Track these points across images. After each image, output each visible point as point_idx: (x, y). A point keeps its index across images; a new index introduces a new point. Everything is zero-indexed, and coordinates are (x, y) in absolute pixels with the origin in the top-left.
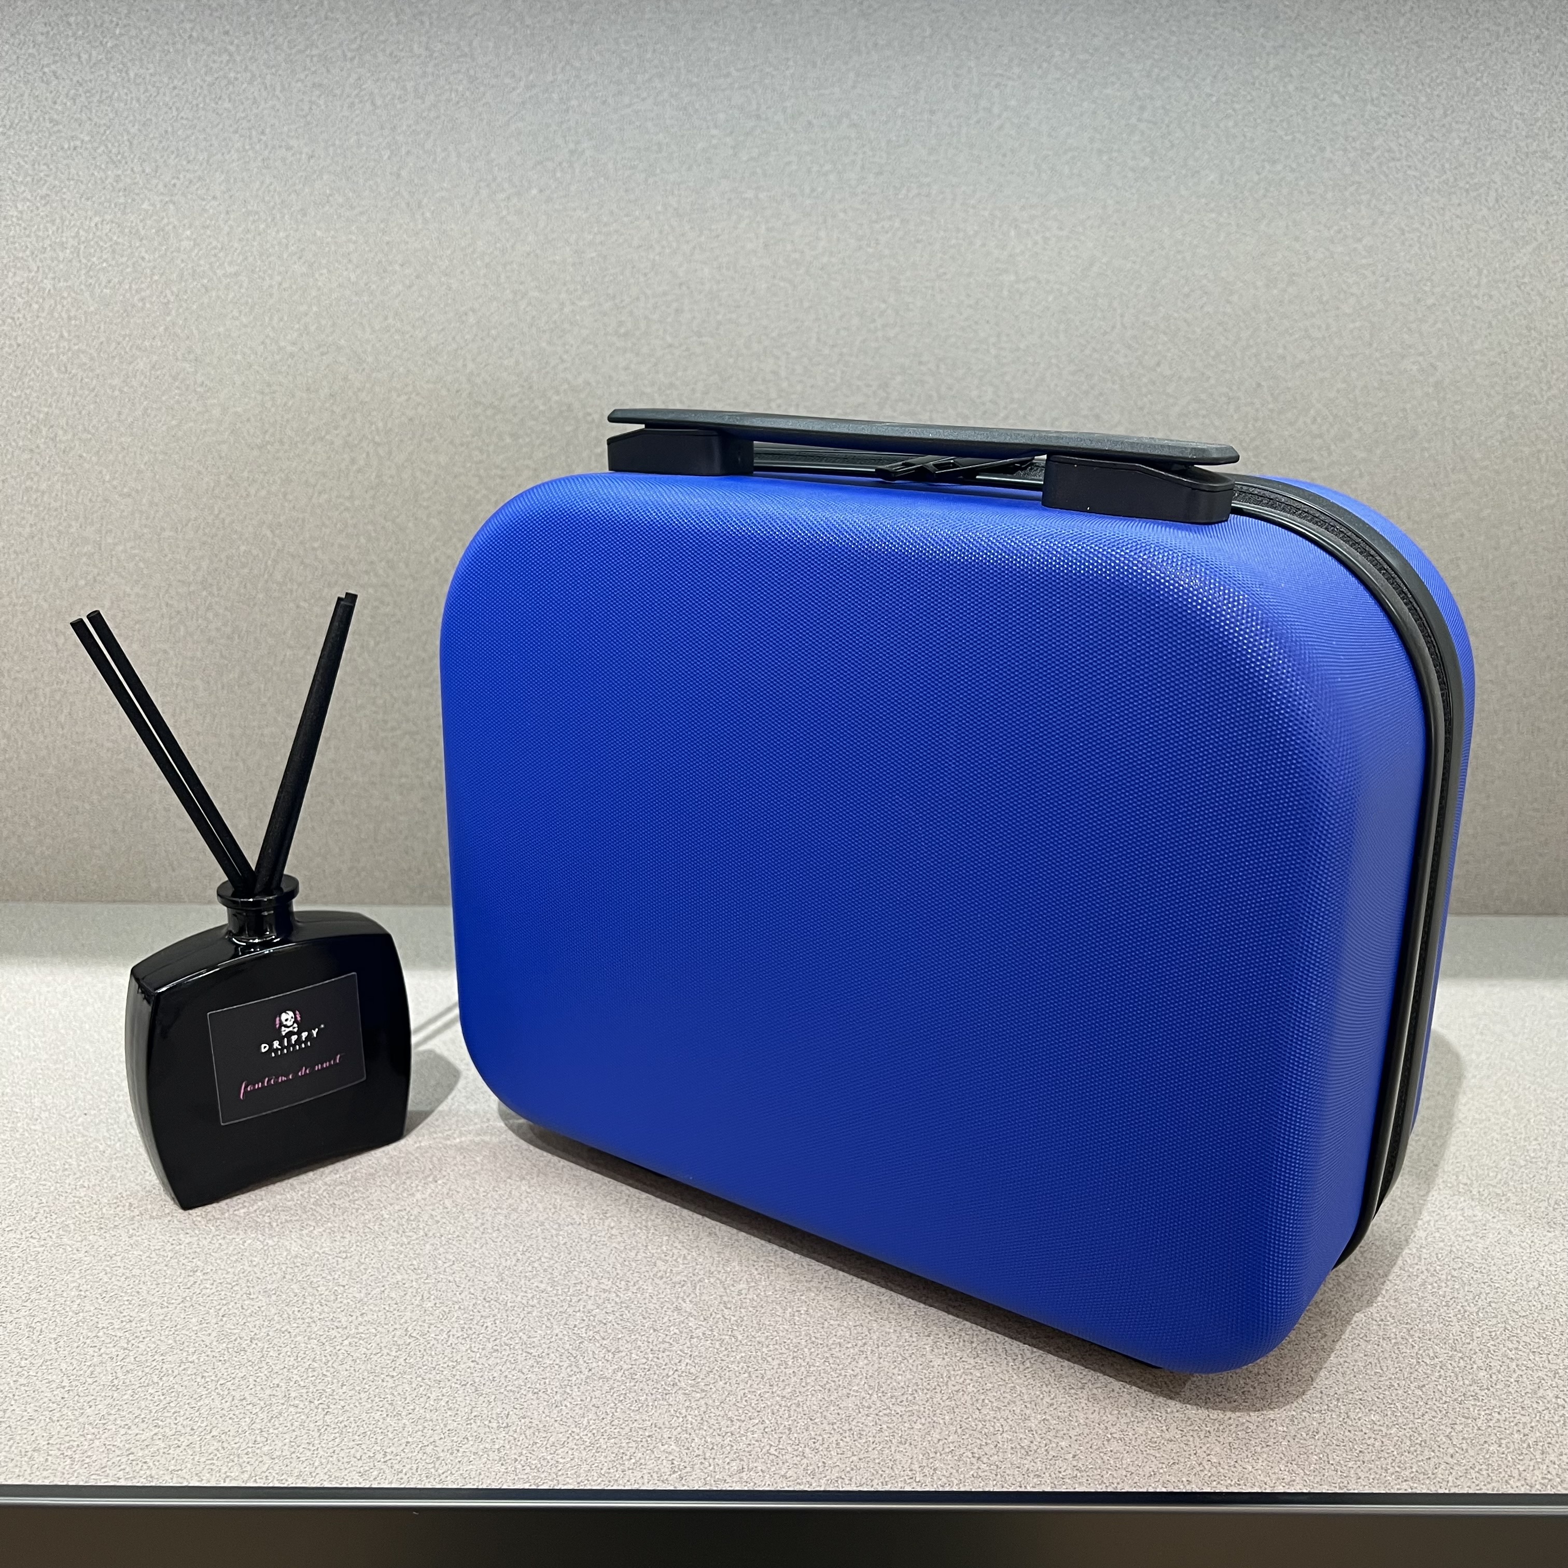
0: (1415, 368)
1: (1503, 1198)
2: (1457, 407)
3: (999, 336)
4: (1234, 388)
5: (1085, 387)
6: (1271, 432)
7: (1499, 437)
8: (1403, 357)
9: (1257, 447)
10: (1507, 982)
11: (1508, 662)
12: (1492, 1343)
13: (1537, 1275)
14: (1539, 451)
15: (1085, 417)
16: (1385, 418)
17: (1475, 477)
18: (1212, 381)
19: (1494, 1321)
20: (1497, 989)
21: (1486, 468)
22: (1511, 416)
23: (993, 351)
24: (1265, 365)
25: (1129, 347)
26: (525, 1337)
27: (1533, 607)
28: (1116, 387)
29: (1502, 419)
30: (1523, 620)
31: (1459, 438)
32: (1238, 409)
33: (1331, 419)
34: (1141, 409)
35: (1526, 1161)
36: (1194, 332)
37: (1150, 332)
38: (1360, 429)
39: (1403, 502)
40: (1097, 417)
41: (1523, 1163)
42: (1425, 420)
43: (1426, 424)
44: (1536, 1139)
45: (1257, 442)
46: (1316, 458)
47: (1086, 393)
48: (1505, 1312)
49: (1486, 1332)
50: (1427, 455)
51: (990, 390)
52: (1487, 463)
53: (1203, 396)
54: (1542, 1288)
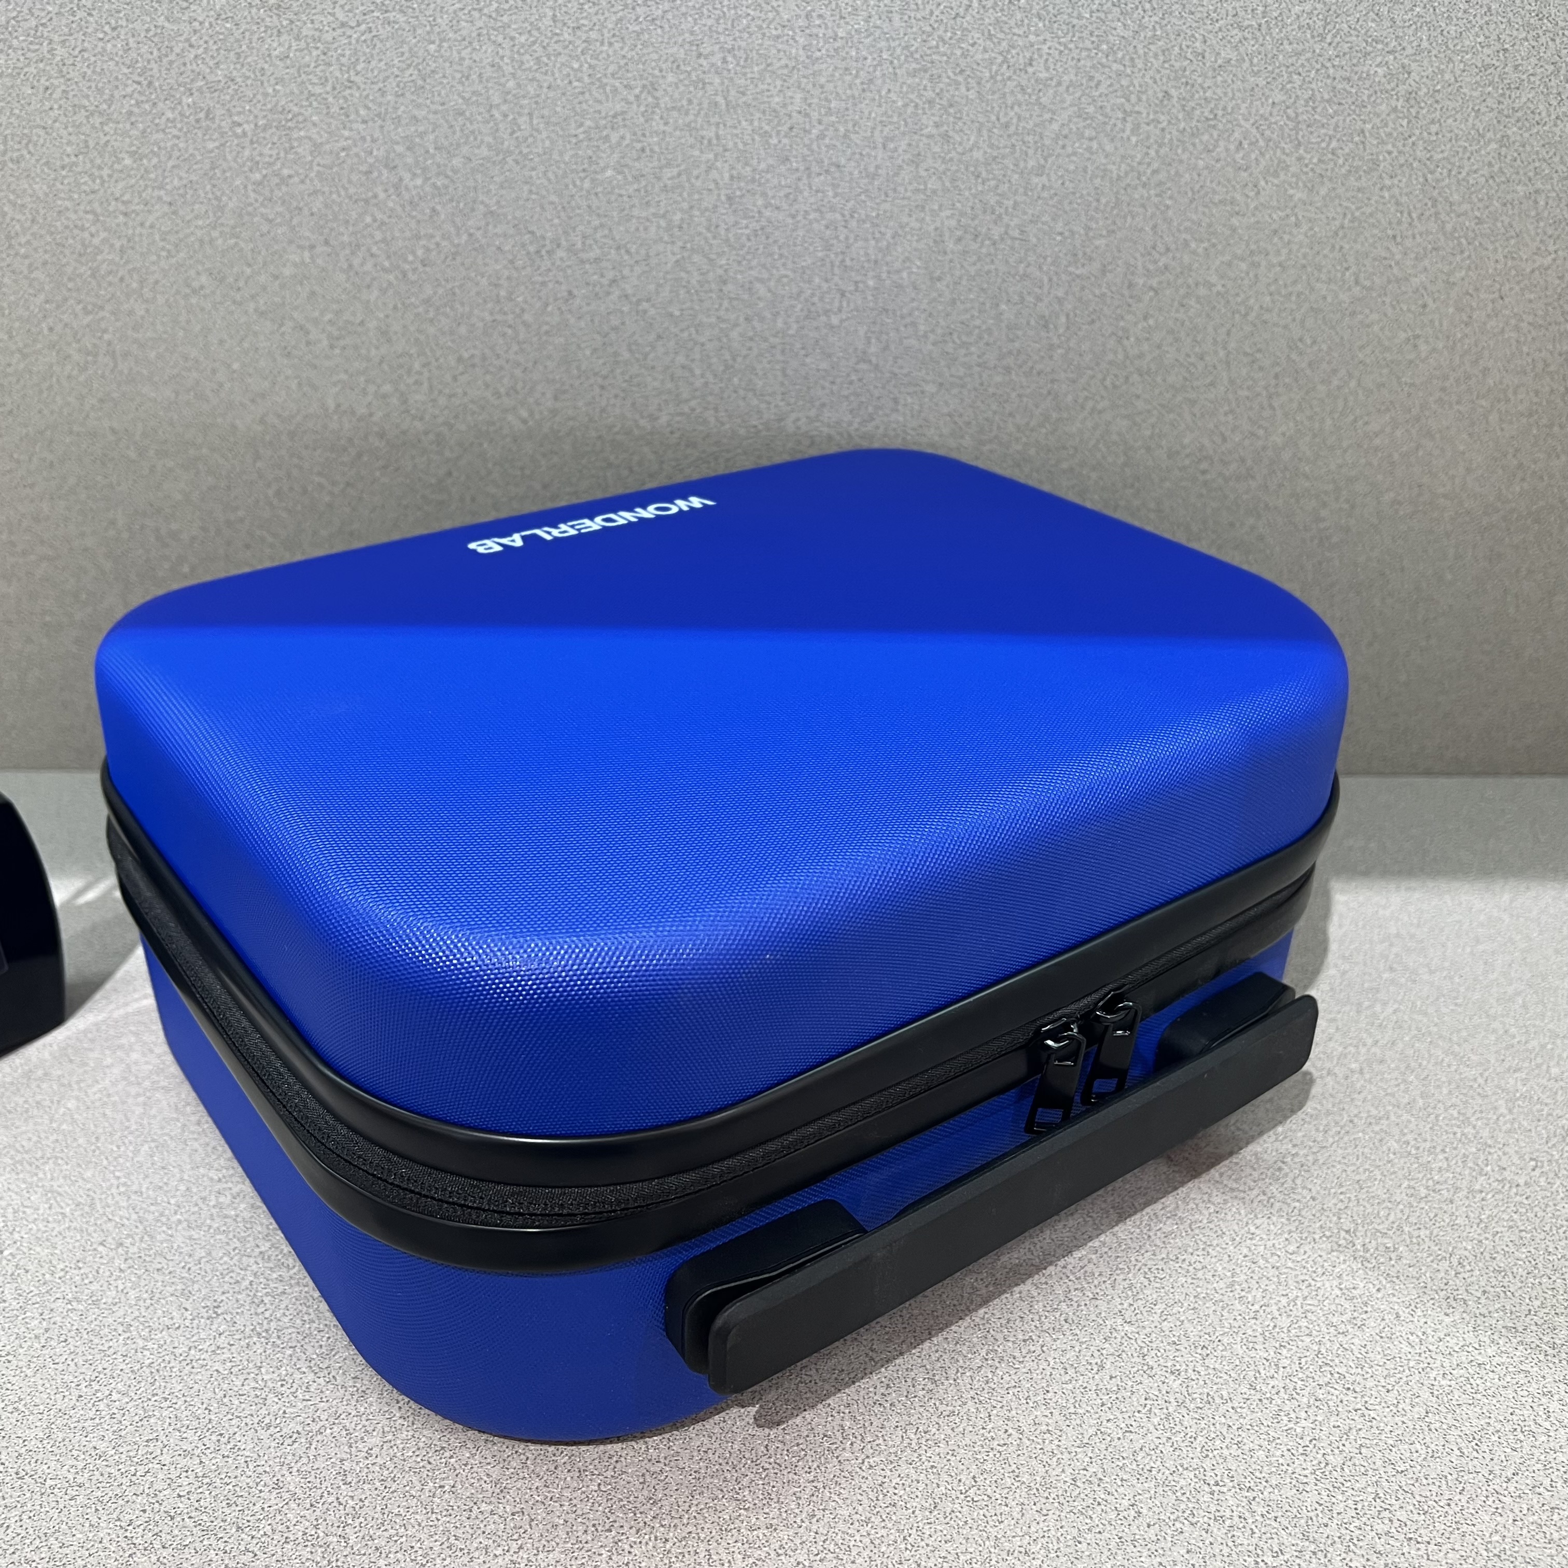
0: (1380, 71)
1: (1393, 1256)
2: (1434, 128)
3: (808, 16)
4: (1133, 98)
5: (930, 94)
6: (1181, 161)
7: (1485, 171)
8: (1367, 54)
9: (1160, 184)
10: (1430, 884)
11: (1468, 470)
12: (1357, 1523)
13: (1425, 1394)
14: (1537, 192)
15: (930, 136)
16: (1334, 144)
17: (1449, 227)
18: (1103, 89)
19: (1363, 1481)
20: (1417, 895)
21: (1465, 214)
22: (1504, 141)
23: (802, 41)
24: (1177, 65)
25: (990, 36)
26: (56, 1546)
27: (1508, 401)
28: (972, 95)
29: (1494, 146)
30: (1493, 418)
31: (1432, 173)
32: (1136, 128)
33: (1262, 143)
34: (1007, 126)
35: (1427, 1188)
36: (1080, 17)
37: (1019, 16)
38: (1300, 159)
39: (1351, 259)
40: (946, 137)
41: (1423, 1192)
42: (1390, 147)
43: (1390, 153)
44: (1443, 1151)
45: (1162, 176)
46: (1238, 197)
47: (931, 102)
48: (1379, 1463)
49: (1350, 1503)
50: (1386, 195)
51: (799, 96)
52: (1466, 207)
53: (1091, 109)
54: (1431, 1418)
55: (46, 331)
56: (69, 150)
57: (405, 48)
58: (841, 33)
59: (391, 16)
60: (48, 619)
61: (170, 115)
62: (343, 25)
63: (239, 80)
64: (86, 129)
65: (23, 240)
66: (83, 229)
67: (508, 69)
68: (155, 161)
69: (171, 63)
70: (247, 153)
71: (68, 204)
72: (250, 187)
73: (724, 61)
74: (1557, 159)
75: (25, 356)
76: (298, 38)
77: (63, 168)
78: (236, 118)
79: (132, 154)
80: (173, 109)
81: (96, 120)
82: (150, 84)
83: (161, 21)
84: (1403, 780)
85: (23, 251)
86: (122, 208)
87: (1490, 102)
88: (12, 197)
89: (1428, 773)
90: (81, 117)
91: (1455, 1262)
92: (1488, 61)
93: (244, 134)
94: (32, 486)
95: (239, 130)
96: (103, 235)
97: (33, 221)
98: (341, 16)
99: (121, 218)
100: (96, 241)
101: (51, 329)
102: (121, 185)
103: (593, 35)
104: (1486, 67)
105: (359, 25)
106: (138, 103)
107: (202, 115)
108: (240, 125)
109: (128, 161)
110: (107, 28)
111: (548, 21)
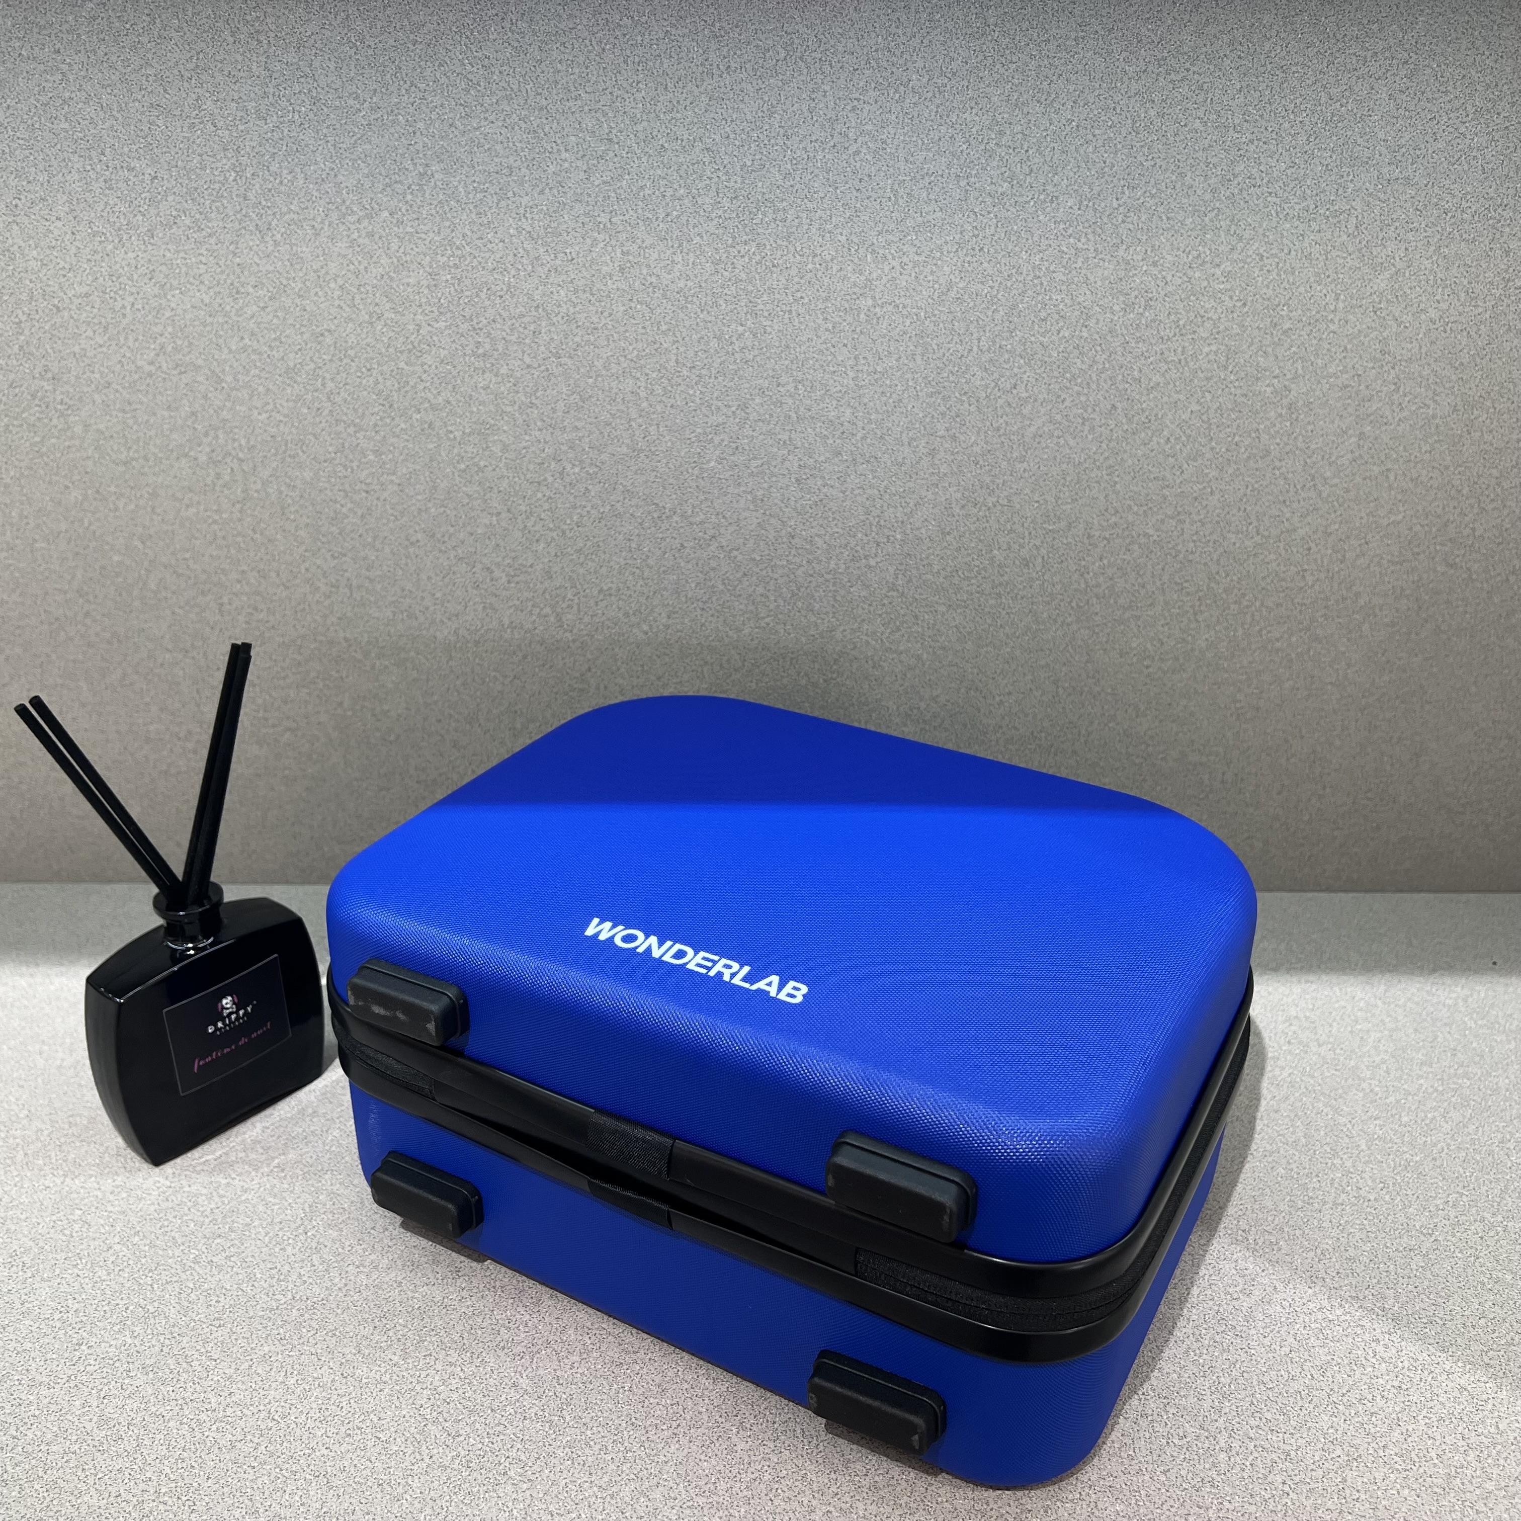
0: (1269, 390)
1: (1275, 1248)
2: (1310, 428)
3: (856, 358)
4: (1090, 410)
5: (942, 409)
6: (1125, 451)
7: (1350, 456)
8: (1258, 379)
9: (1111, 467)
10: (1324, 977)
11: (1349, 665)
12: (1237, 1419)
13: (1291, 1339)
14: (1388, 470)
15: (943, 437)
16: (1237, 438)
17: (1324, 495)
18: (1067, 403)
19: (1243, 1393)
20: (1314, 987)
21: (1336, 485)
22: (1362, 435)
23: (851, 374)
24: (1121, 387)
25: (986, 370)
26: (375, 1419)
27: (1375, 616)
28: (972, 408)
29: (1353, 439)
30: (1366, 626)
31: (1309, 457)
32: (1092, 429)
33: (1184, 438)
34: (998, 429)
35: (1304, 1201)
36: (1050, 356)
37: (1006, 356)
38: (1212, 449)
39: (1253, 517)
40: (954, 438)
41: (1300, 1204)
42: (1278, 440)
43: (1278, 444)
44: (1317, 1176)
45: (1111, 462)
46: (1168, 475)
47: (943, 414)
48: (1255, 1383)
49: (1234, 1407)
50: (1277, 472)
51: (848, 412)
52: (1336, 481)
53: (1058, 417)
54: (1293, 1354)
55: (303, 571)
56: (330, 449)
57: (572, 382)
58: (879, 369)
59: (563, 360)
60: (287, 772)
61: (403, 426)
62: (529, 366)
63: (454, 403)
64: (344, 435)
65: (292, 509)
66: (336, 502)
67: (643, 394)
68: (391, 456)
69: (407, 392)
70: (456, 451)
71: (326, 485)
72: (456, 474)
73: (796, 388)
74: (1401, 448)
75: (287, 588)
76: (496, 375)
77: (325, 461)
78: (450, 428)
79: (375, 452)
80: (406, 422)
81: (351, 430)
82: (391, 406)
83: (402, 365)
84: (1310, 895)
85: (292, 517)
86: (364, 487)
87: (1350, 410)
88: (287, 480)
89: (1329, 890)
90: (341, 428)
91: (1319, 1251)
92: (1346, 382)
93: (455, 438)
94: (284, 678)
95: (452, 436)
96: (349, 505)
97: (302, 496)
98: (528, 360)
99: (364, 494)
100: (344, 510)
101: (307, 570)
102: (365, 473)
103: (704, 372)
104: (1346, 387)
105: (539, 366)
106: (382, 419)
107: (426, 426)
108: (451, 432)
109: (371, 457)
110: (364, 370)
111: (673, 363)
